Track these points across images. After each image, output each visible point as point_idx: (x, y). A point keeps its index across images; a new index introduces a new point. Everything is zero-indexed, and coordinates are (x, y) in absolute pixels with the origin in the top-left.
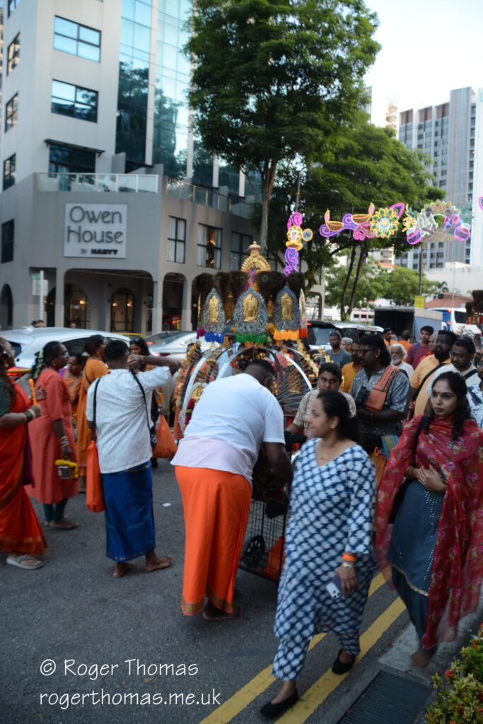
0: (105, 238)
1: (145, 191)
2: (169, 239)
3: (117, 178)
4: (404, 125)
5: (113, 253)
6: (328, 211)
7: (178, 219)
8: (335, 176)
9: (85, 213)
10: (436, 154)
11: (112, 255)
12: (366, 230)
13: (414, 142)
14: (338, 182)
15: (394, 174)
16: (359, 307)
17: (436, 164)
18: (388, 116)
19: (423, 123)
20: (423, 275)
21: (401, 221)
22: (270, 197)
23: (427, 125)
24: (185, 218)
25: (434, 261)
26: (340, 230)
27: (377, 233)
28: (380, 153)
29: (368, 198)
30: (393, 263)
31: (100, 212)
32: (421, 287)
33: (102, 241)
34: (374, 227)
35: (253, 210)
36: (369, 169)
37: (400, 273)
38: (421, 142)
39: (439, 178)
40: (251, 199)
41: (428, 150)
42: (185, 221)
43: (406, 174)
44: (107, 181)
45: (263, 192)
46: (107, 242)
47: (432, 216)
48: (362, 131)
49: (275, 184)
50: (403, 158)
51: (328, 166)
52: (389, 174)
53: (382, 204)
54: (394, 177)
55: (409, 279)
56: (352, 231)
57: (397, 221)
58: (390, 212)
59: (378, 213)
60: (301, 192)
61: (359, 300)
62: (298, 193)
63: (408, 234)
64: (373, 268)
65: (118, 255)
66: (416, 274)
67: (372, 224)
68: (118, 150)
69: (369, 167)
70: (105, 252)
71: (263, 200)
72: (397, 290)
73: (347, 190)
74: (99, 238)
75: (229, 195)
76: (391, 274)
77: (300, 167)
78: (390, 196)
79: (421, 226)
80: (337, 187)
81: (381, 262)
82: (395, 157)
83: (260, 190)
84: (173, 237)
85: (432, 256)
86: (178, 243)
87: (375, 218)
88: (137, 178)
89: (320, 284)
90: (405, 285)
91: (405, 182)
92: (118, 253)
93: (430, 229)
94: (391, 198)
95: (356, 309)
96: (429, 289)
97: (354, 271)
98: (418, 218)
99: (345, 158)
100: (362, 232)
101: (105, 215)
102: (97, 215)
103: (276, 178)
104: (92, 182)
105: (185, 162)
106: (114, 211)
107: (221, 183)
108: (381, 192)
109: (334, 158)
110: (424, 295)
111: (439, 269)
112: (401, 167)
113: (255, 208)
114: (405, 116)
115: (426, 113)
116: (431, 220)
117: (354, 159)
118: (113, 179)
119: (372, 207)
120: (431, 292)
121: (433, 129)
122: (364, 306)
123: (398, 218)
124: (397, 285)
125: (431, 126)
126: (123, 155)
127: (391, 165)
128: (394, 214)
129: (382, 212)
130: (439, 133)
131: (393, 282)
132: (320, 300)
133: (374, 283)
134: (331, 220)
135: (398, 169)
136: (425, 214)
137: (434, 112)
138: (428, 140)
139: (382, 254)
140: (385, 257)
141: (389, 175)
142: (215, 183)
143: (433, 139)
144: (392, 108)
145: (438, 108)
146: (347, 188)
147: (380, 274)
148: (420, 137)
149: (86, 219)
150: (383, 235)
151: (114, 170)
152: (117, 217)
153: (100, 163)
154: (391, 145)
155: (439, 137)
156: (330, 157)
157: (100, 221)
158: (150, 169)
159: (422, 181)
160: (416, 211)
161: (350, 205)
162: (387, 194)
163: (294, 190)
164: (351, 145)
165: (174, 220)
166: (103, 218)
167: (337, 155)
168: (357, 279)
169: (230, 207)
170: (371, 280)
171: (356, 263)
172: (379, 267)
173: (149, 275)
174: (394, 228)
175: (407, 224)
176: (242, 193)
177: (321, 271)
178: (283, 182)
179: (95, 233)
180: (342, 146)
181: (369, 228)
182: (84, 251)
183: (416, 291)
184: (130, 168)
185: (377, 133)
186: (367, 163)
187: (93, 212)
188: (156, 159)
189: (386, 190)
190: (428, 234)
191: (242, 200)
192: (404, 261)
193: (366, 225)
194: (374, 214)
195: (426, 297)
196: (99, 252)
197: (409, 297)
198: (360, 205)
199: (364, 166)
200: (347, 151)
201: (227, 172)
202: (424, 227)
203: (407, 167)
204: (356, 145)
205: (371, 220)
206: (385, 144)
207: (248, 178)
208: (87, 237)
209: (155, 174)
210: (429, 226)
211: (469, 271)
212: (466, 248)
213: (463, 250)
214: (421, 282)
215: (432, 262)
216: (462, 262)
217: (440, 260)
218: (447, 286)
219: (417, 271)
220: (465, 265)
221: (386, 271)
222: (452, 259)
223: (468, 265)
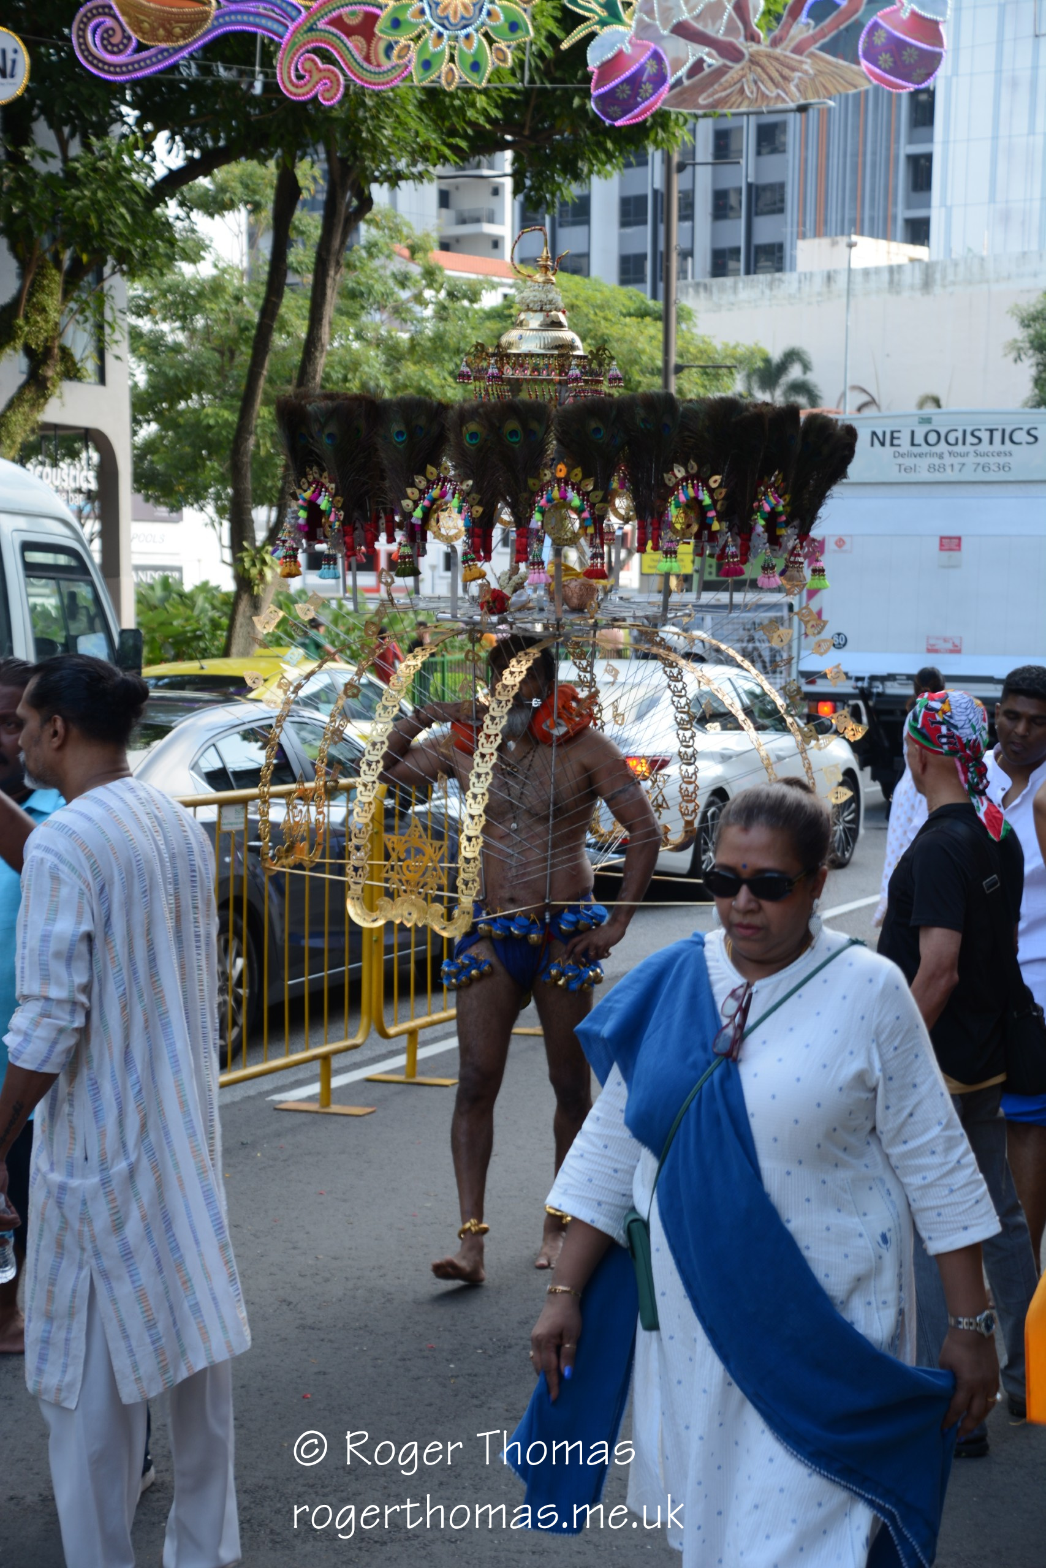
20: (685, 316)
25: (735, 233)
27: (412, 58)
30: (511, 254)
34: (397, 23)
63: (593, 62)
64: (403, 280)
66: (642, 314)
76: (497, 315)
79: (666, 12)
81: (445, 246)
85: (722, 206)
89: (102, 378)
93: (721, 31)
97: (294, 305)
111: (762, 278)
132: (107, 471)
133: (409, 370)
139: (444, 200)
140: (462, 221)
147: (442, 314)
150: (448, 76)
168: (312, 344)
170: (393, 355)
171: (301, 255)
172: (430, 274)
174: (513, 26)
177: (100, 300)
181: (366, 27)
192: (570, 240)
193: (351, 11)
202: (685, 16)
210: (714, 10)
211: (927, 284)
212: (906, 149)
213: (890, 161)
214: (674, 360)
215: (726, 244)
216: (887, 235)
217: (766, 230)
218: (812, 377)
219: (641, 294)
220: (902, 252)
221: (474, 298)
222: (833, 217)
223: (919, 252)
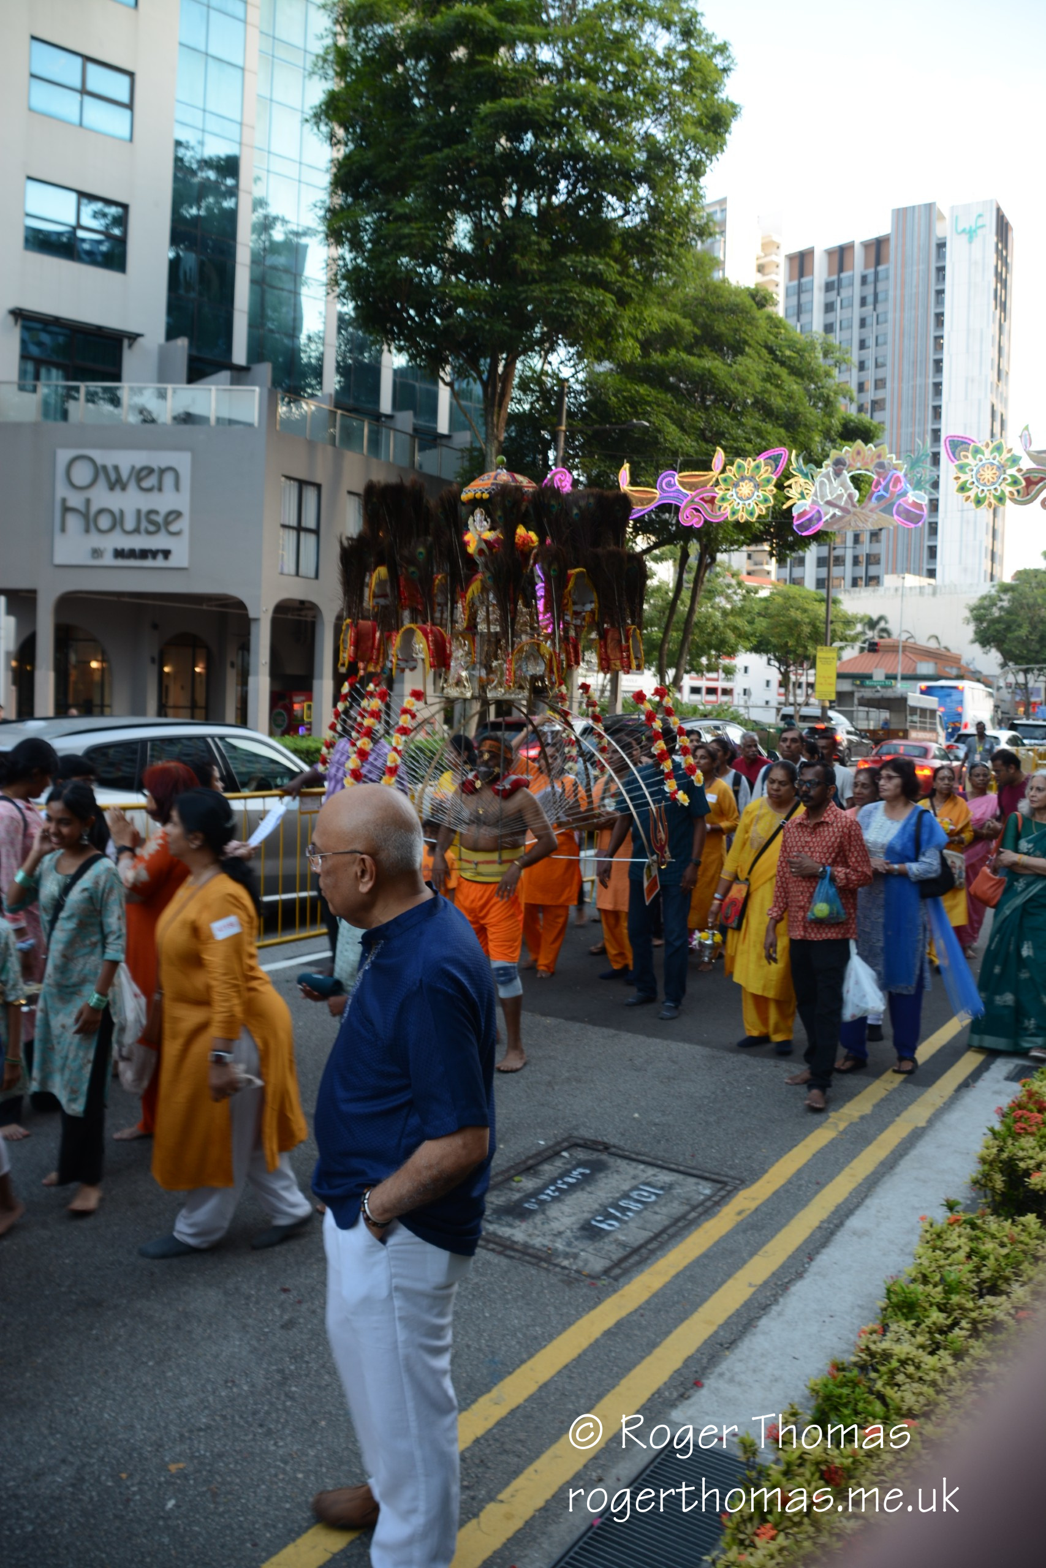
0: (144, 524)
1: (231, 422)
2: (284, 526)
3: (170, 393)
4: (795, 283)
5: (160, 557)
6: (627, 466)
7: (302, 484)
8: (643, 389)
9: (99, 471)
10: (862, 345)
11: (160, 562)
12: (707, 506)
13: (817, 320)
14: (649, 403)
15: (768, 385)
16: (698, 670)
17: (862, 366)
18: (761, 261)
19: (834, 278)
20: (836, 602)
21: (780, 486)
22: (503, 436)
23: (845, 282)
24: (318, 480)
25: (861, 571)
26: (652, 506)
27: (729, 511)
28: (738, 342)
29: (712, 437)
30: (773, 577)
31: (133, 468)
32: (831, 627)
33: (137, 530)
34: (723, 499)
35: (466, 464)
36: (714, 376)
37: (787, 597)
38: (831, 317)
39: (870, 395)
40: (463, 438)
41: (846, 334)
42: (318, 487)
43: (795, 387)
44: (148, 399)
45: (486, 424)
46: (149, 533)
47: (847, 475)
48: (701, 294)
49: (513, 407)
50: (788, 353)
51: (626, 370)
52: (759, 385)
53: (744, 450)
54: (770, 392)
55: (805, 611)
56: (678, 508)
57: (771, 487)
58: (758, 467)
59: (732, 471)
60: (569, 425)
61: (700, 656)
62: (563, 428)
63: (795, 513)
64: (729, 586)
65: (172, 562)
66: (821, 601)
67: (719, 493)
68: (172, 333)
69: (714, 371)
70: (144, 554)
71: (487, 440)
72: (780, 636)
73: (668, 422)
74: (130, 524)
75: (415, 430)
76: (765, 600)
77: (566, 372)
78: (759, 433)
79: (822, 497)
80: (645, 415)
81: (749, 574)
82: (771, 351)
83: (481, 421)
84: (293, 522)
85: (856, 561)
86: (302, 534)
87: (725, 480)
88: (213, 393)
90: (797, 623)
91: (792, 405)
92: (172, 557)
93: (843, 504)
94: (763, 438)
95: (693, 674)
96: (848, 632)
97: (686, 595)
98: (818, 479)
99: (664, 351)
100: (697, 510)
101: (144, 473)
102: (125, 475)
103: (516, 393)
104: (115, 401)
105: (320, 359)
106: (163, 466)
107: (397, 404)
108: (741, 425)
109: (638, 351)
110: (837, 644)
111: (870, 589)
112: (783, 372)
113: (471, 459)
114: (796, 263)
115: (840, 255)
116: (843, 485)
117: (684, 355)
118: (162, 395)
119: (719, 456)
120: (854, 639)
121: (857, 291)
122: (711, 668)
123: (774, 478)
124: (777, 625)
125: (852, 284)
126: (182, 343)
127: (762, 368)
128: (766, 472)
129: (739, 467)
130: (870, 299)
131: (771, 616)
133: (731, 619)
134: (633, 483)
135: (777, 376)
136: (831, 469)
137: (859, 254)
138: (846, 313)
139: (749, 557)
140: (756, 564)
141: (758, 389)
142: (386, 405)
143: (857, 312)
144: (769, 246)
145: (866, 245)
146: (669, 416)
147: (744, 598)
148: (829, 307)
149: (102, 483)
150: (743, 517)
151: (163, 375)
152: (169, 479)
153: (131, 360)
154: (762, 323)
155: (870, 307)
156: (630, 350)
157: (132, 487)
158: (240, 374)
159: (828, 403)
160: (812, 466)
161: (675, 454)
162: (754, 428)
163: (555, 420)
164: (677, 324)
165: (294, 486)
166: (139, 480)
167: (646, 346)
168: (692, 610)
169: (417, 458)
170: (725, 614)
171: (689, 577)
172: (741, 585)
173: (241, 605)
174: (766, 500)
175: (793, 493)
176: (443, 426)
178: (532, 403)
179: (122, 512)
180: (655, 327)
181: (712, 501)
182: (96, 553)
183: (820, 637)
184: (197, 372)
185: (733, 298)
186: (711, 363)
187: (116, 468)
188: (256, 353)
189: (752, 420)
190: (839, 513)
191: (444, 441)
192: (797, 572)
193: (707, 495)
194: (723, 471)
195: (841, 648)
196: (132, 554)
197: (805, 648)
198: (696, 452)
199: (704, 368)
200: (668, 338)
201: (411, 382)
202: (829, 498)
203: (795, 372)
204: (686, 324)
205: (717, 483)
206: (749, 323)
207: (455, 395)
208: (104, 522)
209: (253, 384)
210: (840, 496)
211: (934, 593)
212: (927, 543)
213: (921, 547)
214: (831, 618)
215: (857, 575)
216: (919, 574)
217: (873, 571)
218: (889, 626)
219: (823, 592)
220: (925, 581)
221: (756, 592)
222: (899, 566)
223: (932, 581)
